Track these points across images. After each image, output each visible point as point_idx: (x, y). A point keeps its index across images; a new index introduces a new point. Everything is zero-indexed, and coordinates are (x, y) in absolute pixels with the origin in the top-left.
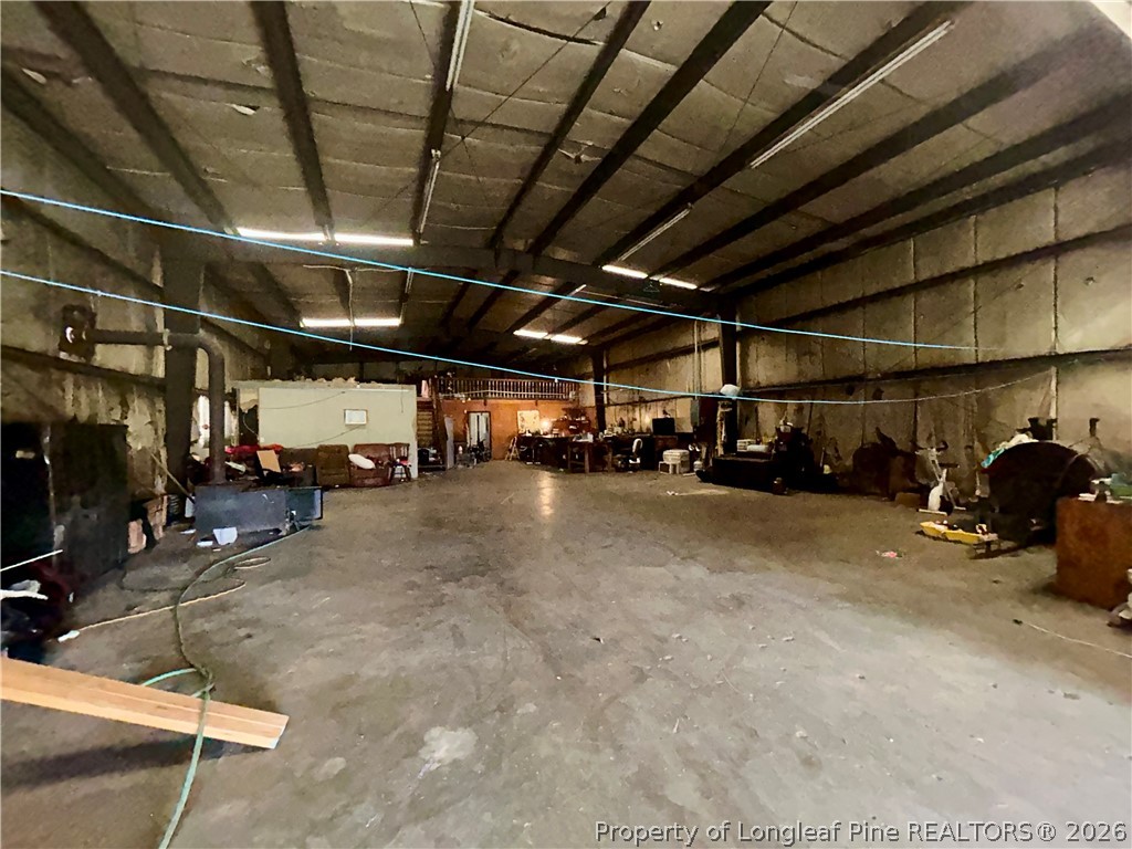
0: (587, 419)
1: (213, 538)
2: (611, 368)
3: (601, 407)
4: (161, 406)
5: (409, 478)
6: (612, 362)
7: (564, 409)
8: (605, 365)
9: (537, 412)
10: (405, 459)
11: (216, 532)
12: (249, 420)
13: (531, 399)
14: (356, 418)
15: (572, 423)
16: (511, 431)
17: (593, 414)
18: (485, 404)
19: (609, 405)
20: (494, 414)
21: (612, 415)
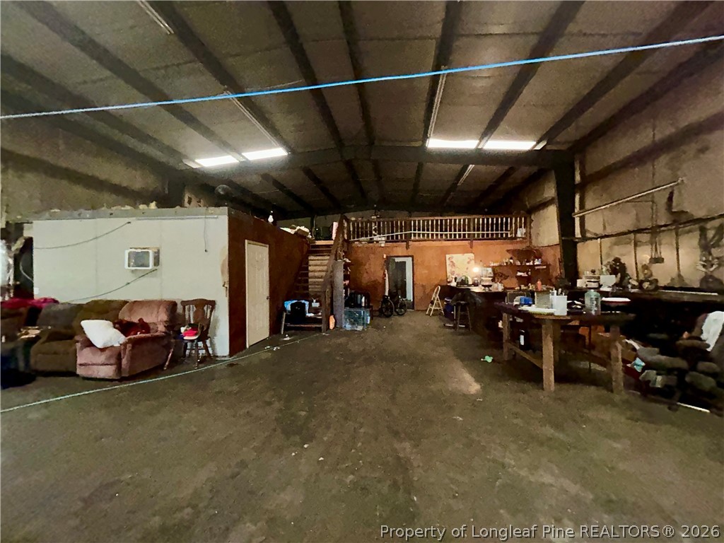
0: (543, 263)
2: (588, 181)
3: (569, 245)
6: (590, 169)
7: (508, 251)
8: (578, 178)
9: (472, 256)
13: (464, 239)
15: (522, 269)
16: (436, 278)
17: (554, 257)
18: (407, 247)
19: (584, 239)
20: (418, 259)
21: (589, 257)
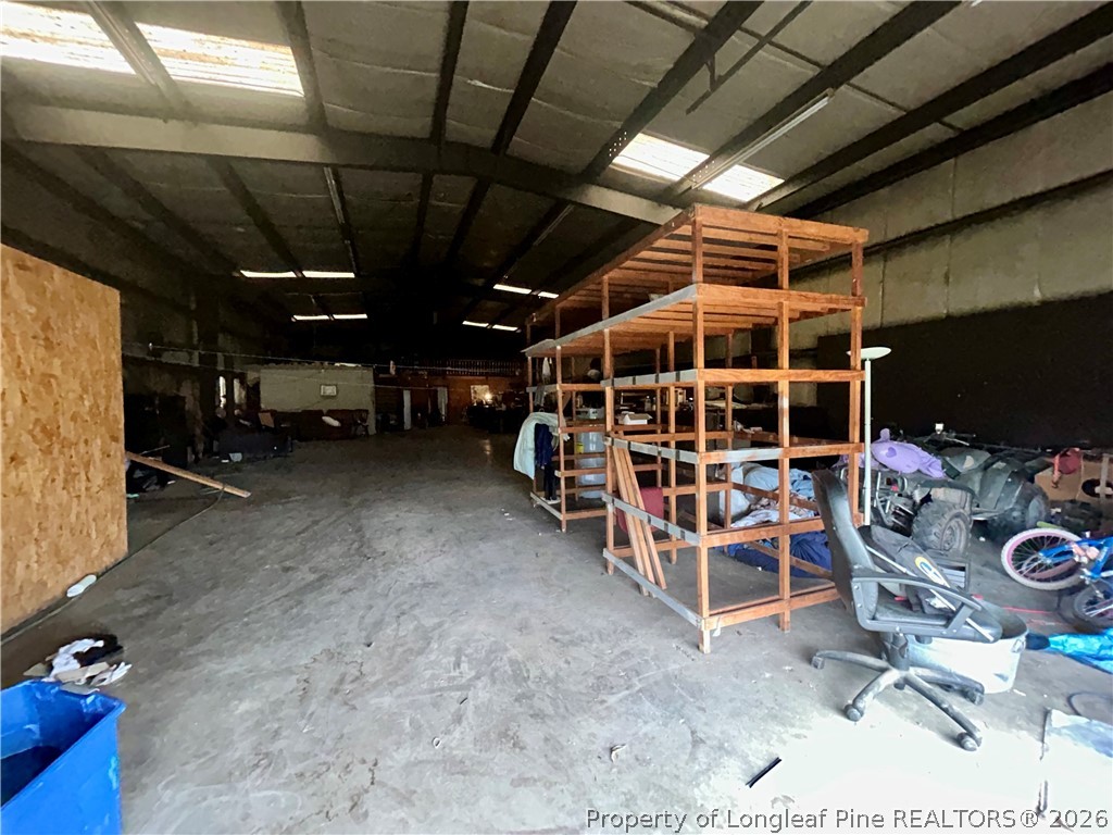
1: (230, 459)
4: (198, 385)
5: (367, 435)
7: (510, 384)
9: (487, 387)
10: (364, 420)
11: (231, 455)
12: (253, 391)
14: (331, 390)
15: (517, 396)
16: (465, 401)
